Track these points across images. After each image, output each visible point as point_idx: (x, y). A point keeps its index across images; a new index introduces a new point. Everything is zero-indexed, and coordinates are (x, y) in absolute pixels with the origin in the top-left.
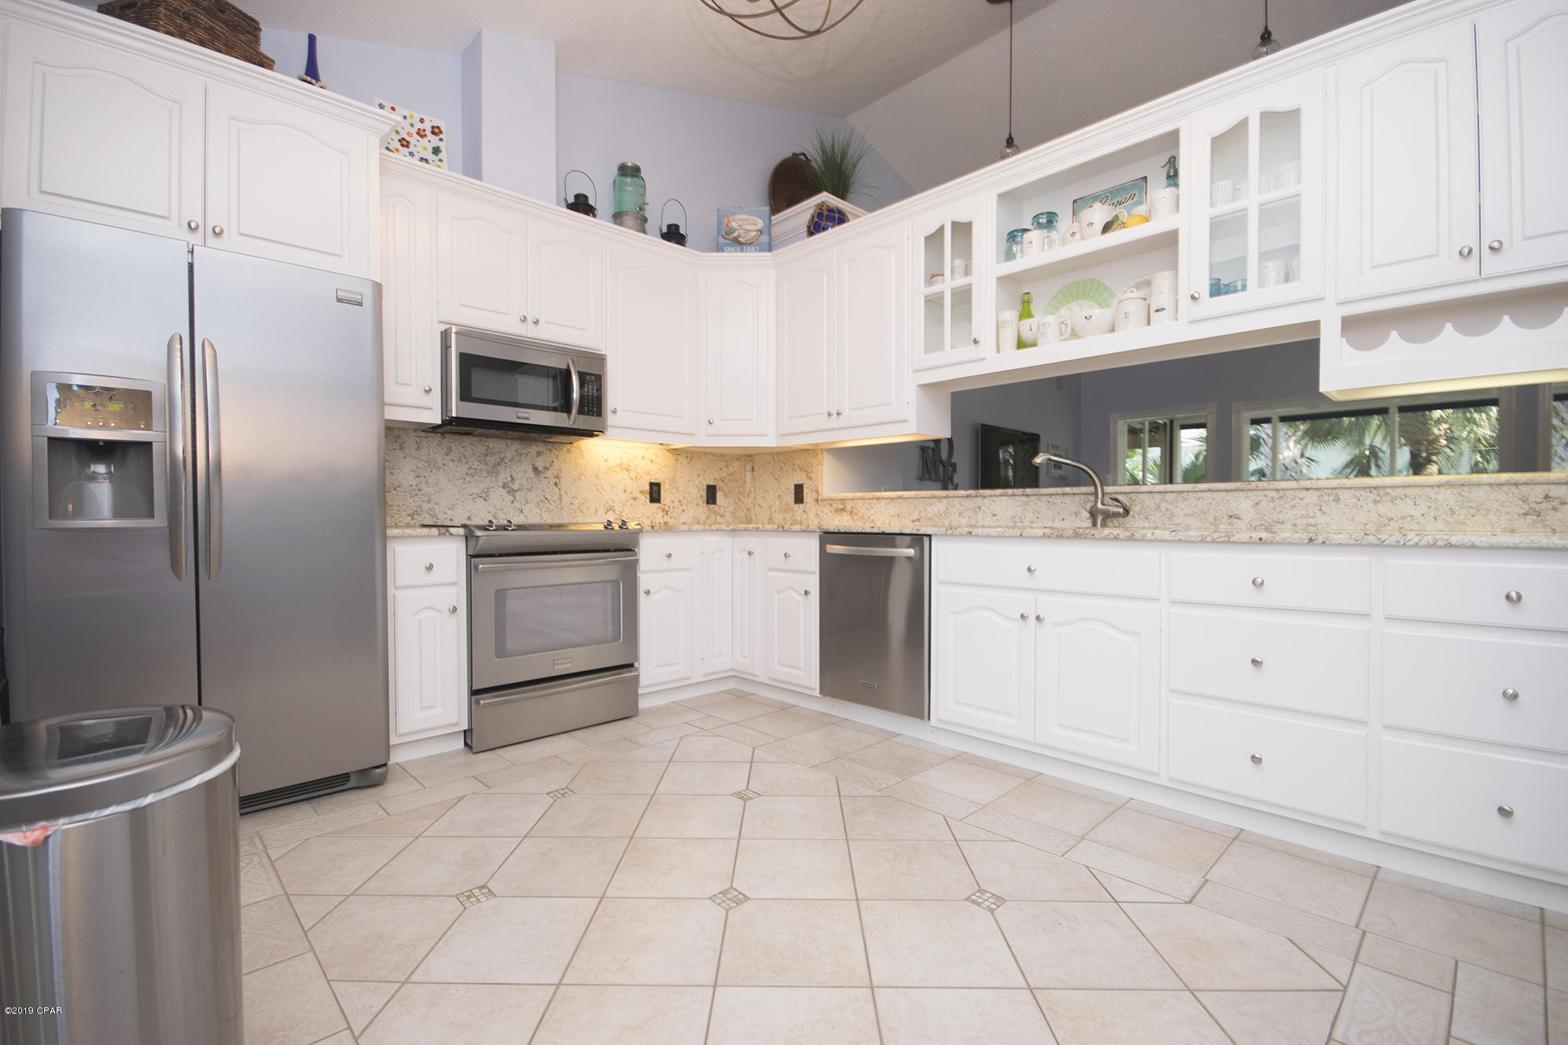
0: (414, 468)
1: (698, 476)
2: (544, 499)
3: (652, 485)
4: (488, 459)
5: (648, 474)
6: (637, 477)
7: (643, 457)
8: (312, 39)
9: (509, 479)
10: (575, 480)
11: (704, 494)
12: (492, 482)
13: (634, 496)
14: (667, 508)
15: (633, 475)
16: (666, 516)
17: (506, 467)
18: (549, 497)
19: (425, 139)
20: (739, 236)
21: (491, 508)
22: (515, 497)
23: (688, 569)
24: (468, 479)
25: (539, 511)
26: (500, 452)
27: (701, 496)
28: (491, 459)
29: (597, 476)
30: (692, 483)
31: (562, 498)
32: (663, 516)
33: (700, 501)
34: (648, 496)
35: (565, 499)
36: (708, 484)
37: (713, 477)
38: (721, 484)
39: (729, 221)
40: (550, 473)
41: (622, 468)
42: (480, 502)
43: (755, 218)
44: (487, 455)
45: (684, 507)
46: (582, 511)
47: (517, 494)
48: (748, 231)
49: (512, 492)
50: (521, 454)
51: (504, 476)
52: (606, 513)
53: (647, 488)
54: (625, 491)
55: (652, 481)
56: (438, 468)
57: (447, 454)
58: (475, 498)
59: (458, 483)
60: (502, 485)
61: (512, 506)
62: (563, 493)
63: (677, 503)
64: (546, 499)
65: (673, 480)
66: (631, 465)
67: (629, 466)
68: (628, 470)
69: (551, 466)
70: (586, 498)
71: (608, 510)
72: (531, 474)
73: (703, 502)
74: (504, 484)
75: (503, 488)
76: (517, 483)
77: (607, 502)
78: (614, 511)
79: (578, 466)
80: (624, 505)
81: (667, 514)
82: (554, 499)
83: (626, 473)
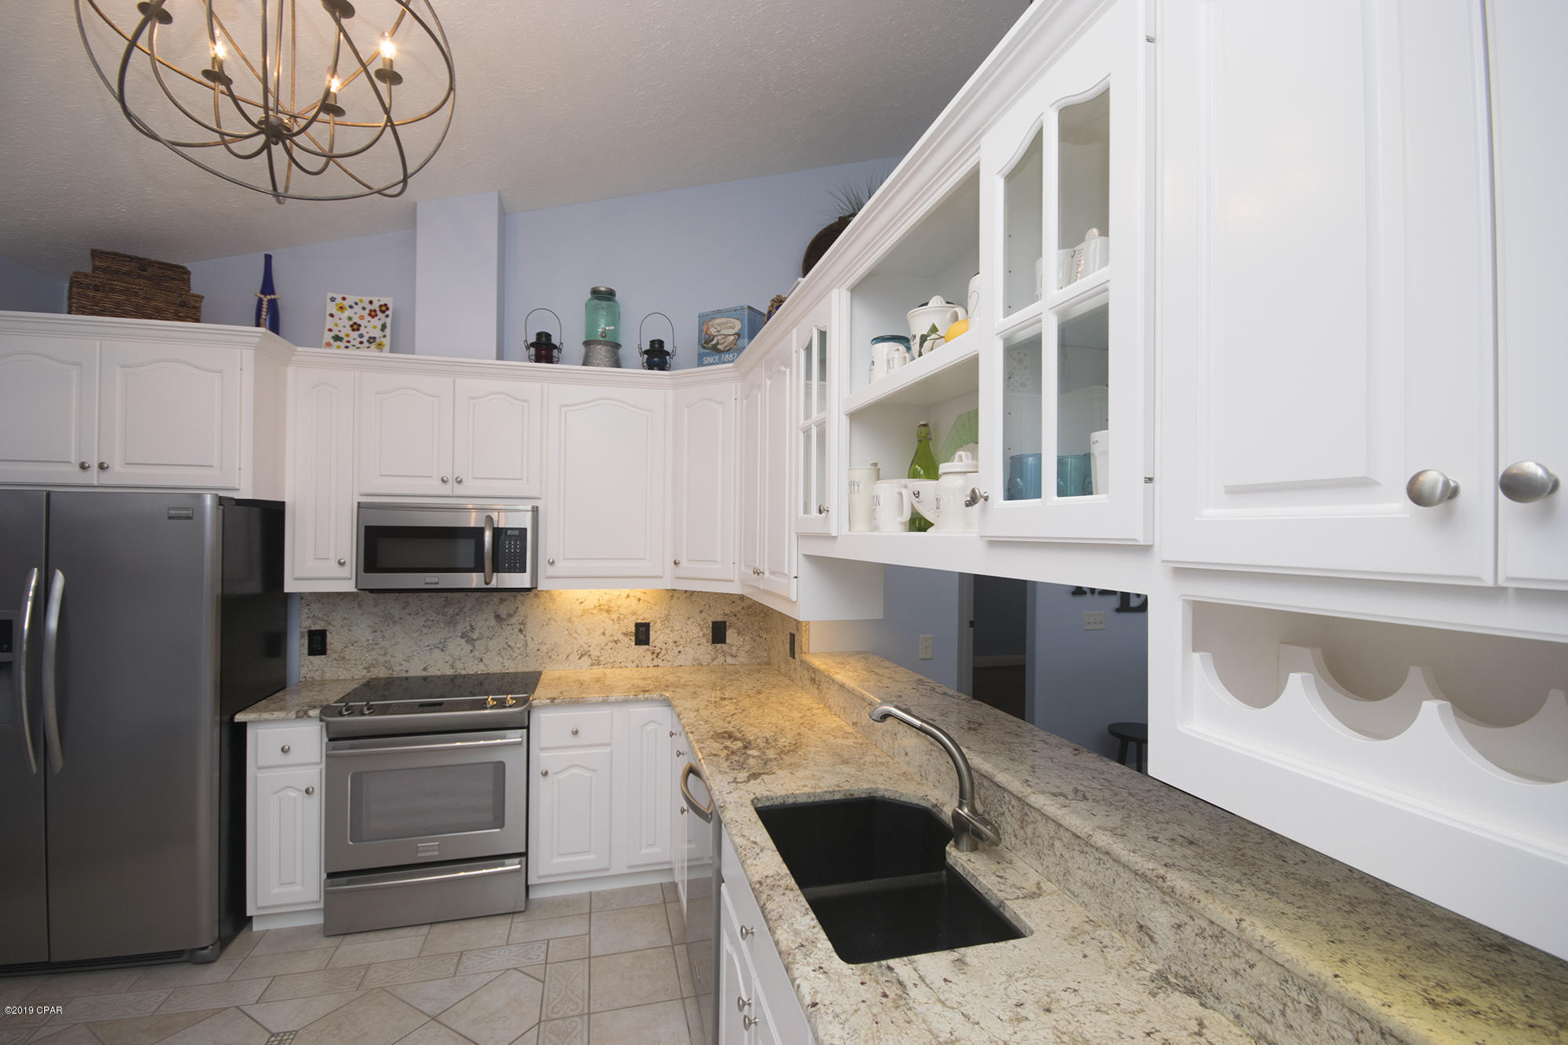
0: (371, 623)
1: (701, 612)
2: (506, 646)
3: (638, 626)
4: (446, 610)
5: (634, 614)
6: (619, 618)
7: (628, 596)
8: (268, 258)
9: (468, 628)
10: (543, 625)
11: (709, 632)
12: (449, 632)
13: (616, 639)
14: (658, 651)
15: (614, 616)
16: (655, 659)
17: (466, 616)
18: (512, 644)
19: (376, 318)
20: (718, 343)
21: (448, 658)
22: (474, 647)
23: (609, 745)
24: (425, 631)
25: (501, 659)
26: (459, 602)
27: (704, 635)
28: (450, 611)
29: (570, 620)
30: (692, 620)
31: (527, 644)
32: (653, 660)
33: (704, 640)
34: (633, 638)
35: (531, 645)
36: (715, 620)
37: (722, 612)
38: (733, 619)
39: (708, 328)
40: (514, 620)
41: (601, 610)
42: (437, 652)
43: (733, 320)
44: (445, 606)
45: (681, 648)
46: (550, 657)
47: (477, 643)
48: (727, 336)
49: (471, 641)
50: (482, 602)
51: (462, 626)
52: (580, 658)
53: (633, 629)
54: (604, 634)
55: (639, 621)
56: (395, 623)
57: (404, 608)
58: (431, 649)
59: (415, 635)
60: (460, 634)
61: (471, 655)
62: (529, 639)
63: (671, 644)
64: (509, 646)
65: (667, 618)
66: (612, 605)
67: (610, 607)
68: (608, 611)
69: (515, 612)
70: (556, 643)
71: (582, 656)
72: (492, 622)
73: (707, 642)
74: (463, 634)
75: (462, 637)
76: (477, 632)
77: (582, 646)
78: (590, 656)
79: (547, 611)
80: (602, 649)
81: (657, 657)
82: (517, 646)
83: (606, 614)
